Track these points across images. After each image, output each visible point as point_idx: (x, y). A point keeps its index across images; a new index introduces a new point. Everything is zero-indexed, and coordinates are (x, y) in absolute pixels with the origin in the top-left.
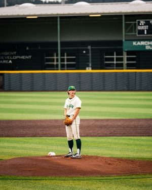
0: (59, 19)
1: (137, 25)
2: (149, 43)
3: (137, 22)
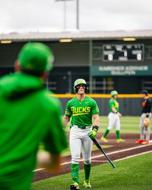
1: (104, 50)
3: (103, 48)
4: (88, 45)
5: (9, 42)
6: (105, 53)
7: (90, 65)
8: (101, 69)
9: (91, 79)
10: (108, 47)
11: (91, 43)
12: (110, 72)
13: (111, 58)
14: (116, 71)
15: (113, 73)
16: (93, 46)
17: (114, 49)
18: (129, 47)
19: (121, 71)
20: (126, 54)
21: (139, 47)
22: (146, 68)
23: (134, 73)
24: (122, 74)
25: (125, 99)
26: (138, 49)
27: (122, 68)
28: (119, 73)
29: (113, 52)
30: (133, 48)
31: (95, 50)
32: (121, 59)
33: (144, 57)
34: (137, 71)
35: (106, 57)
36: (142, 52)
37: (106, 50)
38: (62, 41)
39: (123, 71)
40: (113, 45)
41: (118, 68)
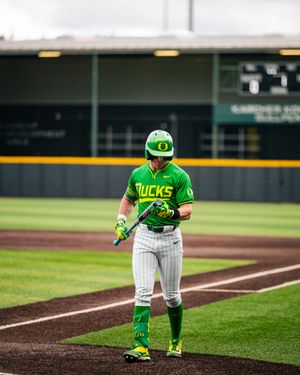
0: (95, 61)
4: (211, 64)
5: (56, 55)
6: (245, 78)
7: (215, 101)
8: (235, 109)
9: (215, 129)
10: (250, 67)
11: (216, 60)
12: (252, 116)
13: (254, 88)
14: (265, 114)
15: (260, 118)
16: (221, 63)
17: (261, 70)
18: (291, 67)
19: (274, 115)
20: (284, 81)
23: (299, 119)
24: (277, 120)
25: (281, 169)
27: (277, 109)
28: (270, 119)
29: (259, 77)
30: (299, 71)
31: (223, 74)
32: (275, 91)
35: (246, 87)
37: (246, 72)
38: (160, 54)
39: (279, 115)
40: (260, 64)
41: (269, 109)
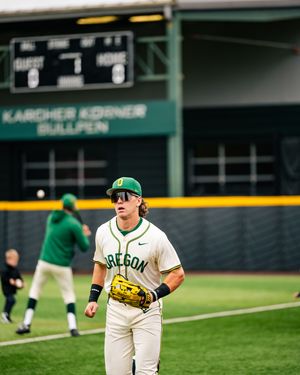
1: (13, 54)
2: (47, 114)
3: (11, 48)
6: (19, 65)
10: (27, 46)
12: (33, 125)
13: (33, 82)
15: (44, 130)
17: (41, 50)
18: (87, 42)
19: (65, 123)
21: (118, 41)
22: (140, 110)
23: (103, 128)
24: (70, 131)
26: (113, 49)
27: (70, 113)
28: (59, 131)
29: (39, 61)
30: (100, 47)
32: (67, 83)
33: (131, 74)
34: (113, 122)
35: (22, 78)
36: (127, 59)
39: (73, 123)
41: (56, 114)
